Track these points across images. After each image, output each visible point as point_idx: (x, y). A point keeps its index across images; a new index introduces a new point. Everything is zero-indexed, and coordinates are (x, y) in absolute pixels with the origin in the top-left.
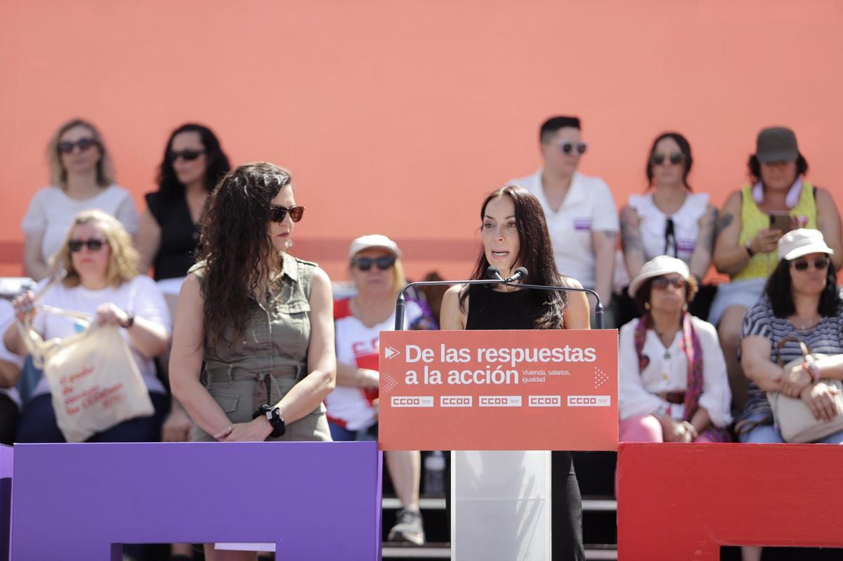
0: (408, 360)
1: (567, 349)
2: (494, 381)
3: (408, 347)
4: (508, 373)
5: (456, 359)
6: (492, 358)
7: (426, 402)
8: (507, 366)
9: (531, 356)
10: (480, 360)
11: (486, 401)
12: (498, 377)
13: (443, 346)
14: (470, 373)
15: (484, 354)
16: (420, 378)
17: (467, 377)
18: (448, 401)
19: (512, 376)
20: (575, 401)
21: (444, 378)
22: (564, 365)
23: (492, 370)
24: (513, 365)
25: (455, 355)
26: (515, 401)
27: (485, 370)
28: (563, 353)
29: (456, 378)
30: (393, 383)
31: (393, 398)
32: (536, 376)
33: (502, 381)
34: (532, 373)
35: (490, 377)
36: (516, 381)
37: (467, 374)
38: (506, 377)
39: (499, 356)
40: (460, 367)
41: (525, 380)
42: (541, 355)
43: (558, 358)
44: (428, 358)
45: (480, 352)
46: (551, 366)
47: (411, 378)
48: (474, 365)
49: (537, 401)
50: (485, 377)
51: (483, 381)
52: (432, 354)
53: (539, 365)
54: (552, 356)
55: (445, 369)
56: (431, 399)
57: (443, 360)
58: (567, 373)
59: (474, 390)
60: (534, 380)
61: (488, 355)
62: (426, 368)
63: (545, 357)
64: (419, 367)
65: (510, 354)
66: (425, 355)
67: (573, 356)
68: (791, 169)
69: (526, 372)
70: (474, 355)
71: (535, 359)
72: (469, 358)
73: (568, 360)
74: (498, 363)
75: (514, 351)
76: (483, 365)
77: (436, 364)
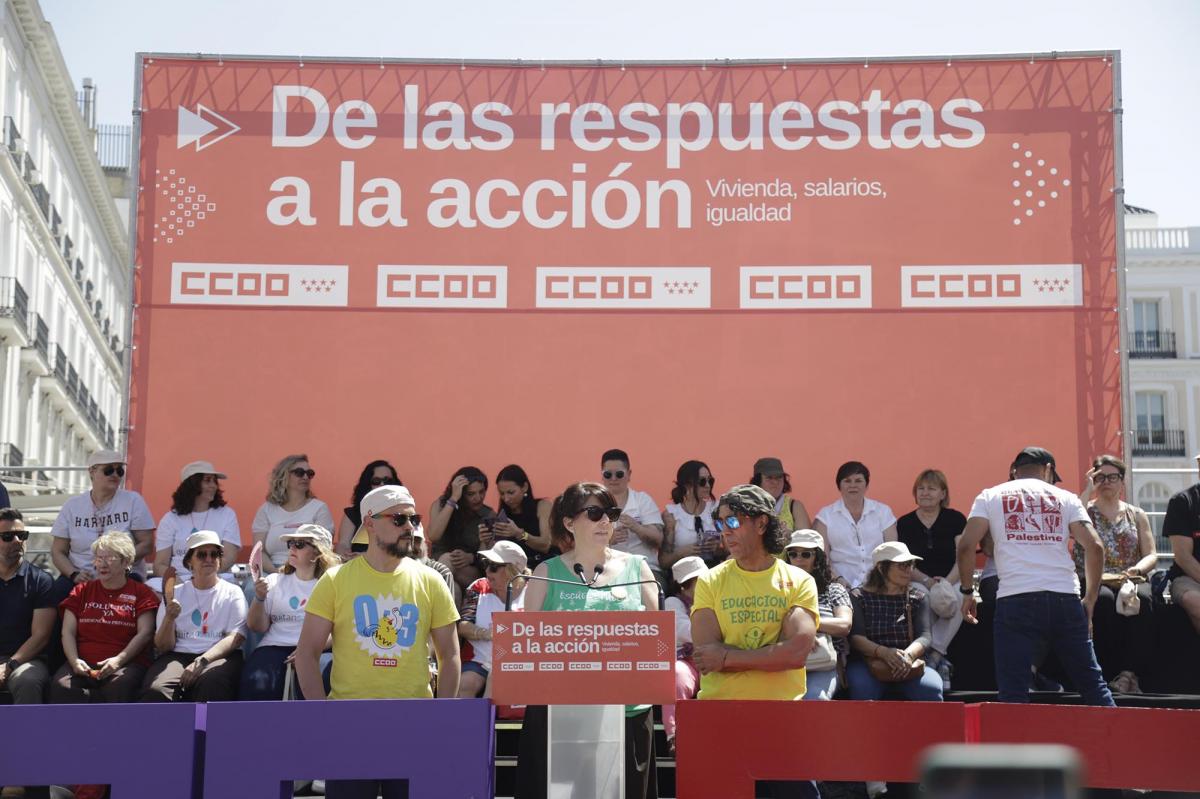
0: (515, 634)
1: (637, 626)
2: (581, 650)
3: (515, 624)
4: (592, 644)
5: (551, 634)
6: (579, 632)
7: (529, 667)
8: (590, 639)
9: (609, 631)
10: (569, 634)
11: (574, 666)
12: (584, 647)
13: (541, 624)
14: (562, 644)
15: (573, 629)
16: (524, 648)
17: (560, 647)
18: (545, 667)
19: (595, 646)
20: (643, 666)
21: (543, 647)
22: (634, 638)
23: (579, 642)
24: (595, 638)
25: (551, 630)
26: (596, 666)
27: (574, 642)
28: (634, 629)
29: (552, 648)
30: (503, 652)
31: (503, 664)
32: (612, 646)
33: (586, 650)
34: (609, 644)
35: (578, 648)
36: (598, 651)
37: (559, 646)
38: (589, 648)
39: (584, 631)
40: (554, 640)
41: (604, 650)
42: (617, 630)
43: (629, 632)
44: (530, 633)
45: (570, 628)
46: (624, 639)
47: (517, 648)
48: (565, 638)
49: (614, 666)
50: (573, 647)
51: (572, 651)
52: (533, 630)
53: (614, 638)
54: (625, 631)
55: (543, 641)
56: (532, 664)
57: (541, 634)
58: (636, 644)
59: (566, 658)
60: (610, 649)
61: (576, 630)
62: (529, 641)
63: (620, 632)
64: (523, 640)
65: (593, 629)
66: (527, 630)
67: (641, 631)
68: (781, 485)
69: (605, 644)
70: (565, 630)
71: (612, 633)
72: (561, 633)
73: (637, 634)
74: (583, 636)
75: (596, 627)
76: (572, 638)
77: (536, 638)
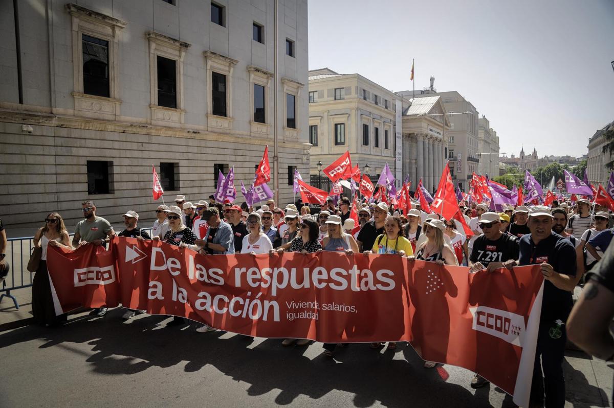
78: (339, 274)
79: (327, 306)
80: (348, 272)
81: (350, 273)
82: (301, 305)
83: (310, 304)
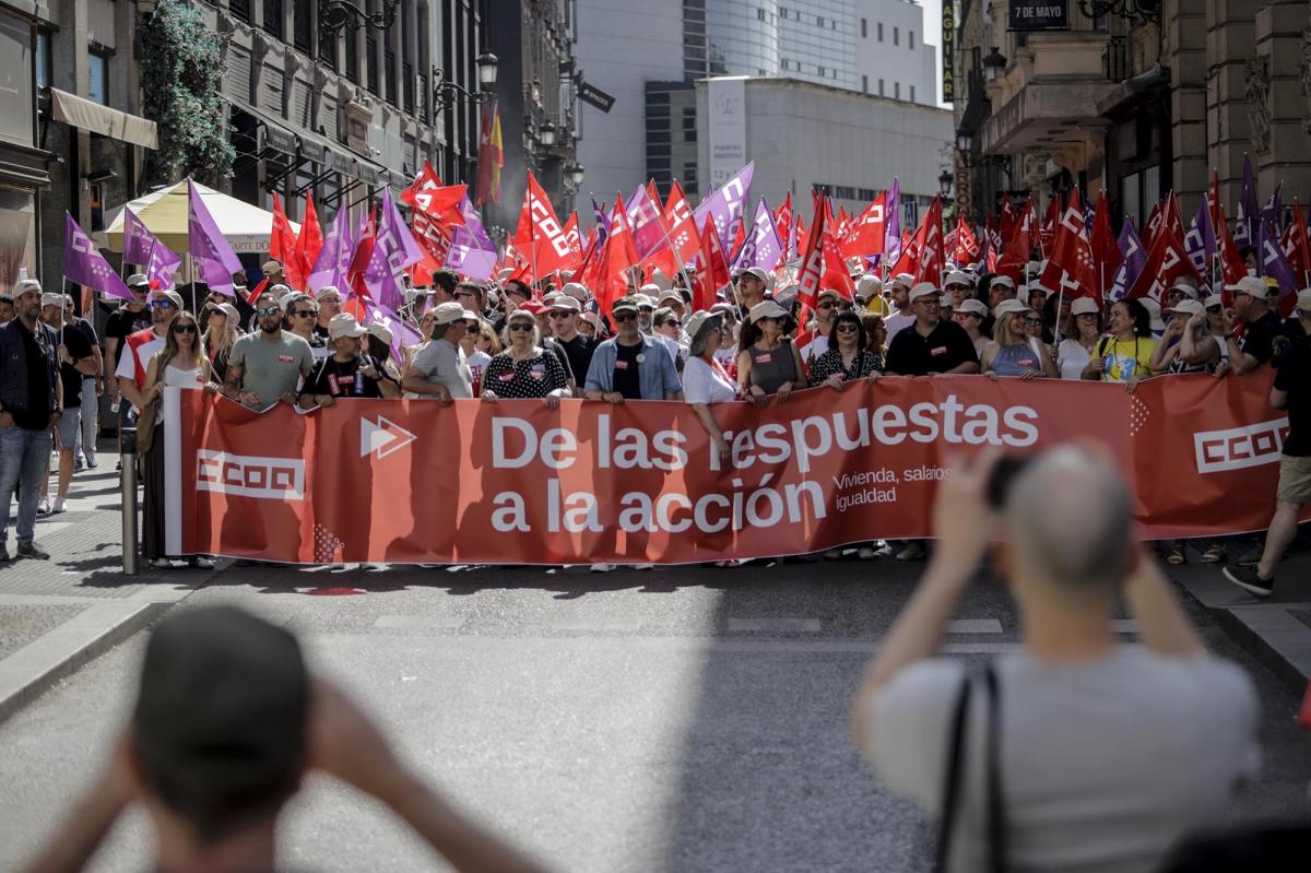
78: (925, 413)
79: (913, 474)
80: (938, 408)
81: (942, 408)
82: (857, 479)
83: (871, 476)
